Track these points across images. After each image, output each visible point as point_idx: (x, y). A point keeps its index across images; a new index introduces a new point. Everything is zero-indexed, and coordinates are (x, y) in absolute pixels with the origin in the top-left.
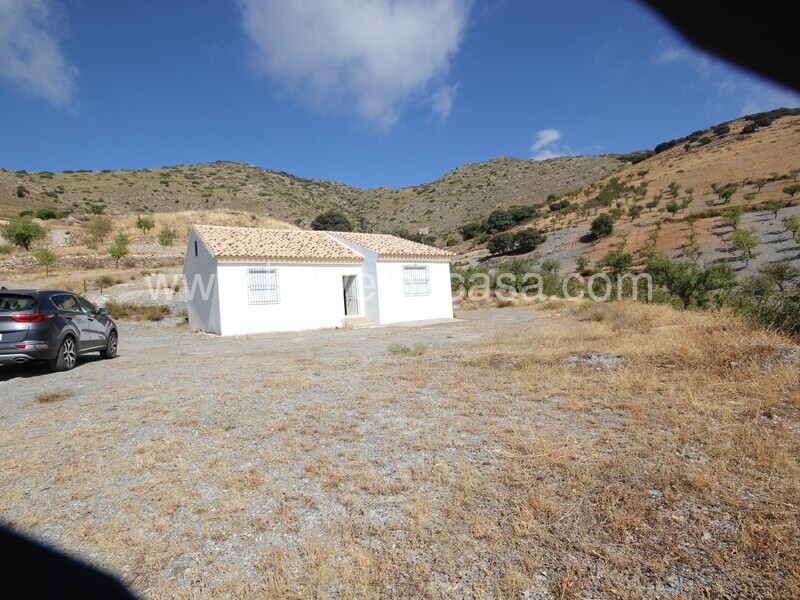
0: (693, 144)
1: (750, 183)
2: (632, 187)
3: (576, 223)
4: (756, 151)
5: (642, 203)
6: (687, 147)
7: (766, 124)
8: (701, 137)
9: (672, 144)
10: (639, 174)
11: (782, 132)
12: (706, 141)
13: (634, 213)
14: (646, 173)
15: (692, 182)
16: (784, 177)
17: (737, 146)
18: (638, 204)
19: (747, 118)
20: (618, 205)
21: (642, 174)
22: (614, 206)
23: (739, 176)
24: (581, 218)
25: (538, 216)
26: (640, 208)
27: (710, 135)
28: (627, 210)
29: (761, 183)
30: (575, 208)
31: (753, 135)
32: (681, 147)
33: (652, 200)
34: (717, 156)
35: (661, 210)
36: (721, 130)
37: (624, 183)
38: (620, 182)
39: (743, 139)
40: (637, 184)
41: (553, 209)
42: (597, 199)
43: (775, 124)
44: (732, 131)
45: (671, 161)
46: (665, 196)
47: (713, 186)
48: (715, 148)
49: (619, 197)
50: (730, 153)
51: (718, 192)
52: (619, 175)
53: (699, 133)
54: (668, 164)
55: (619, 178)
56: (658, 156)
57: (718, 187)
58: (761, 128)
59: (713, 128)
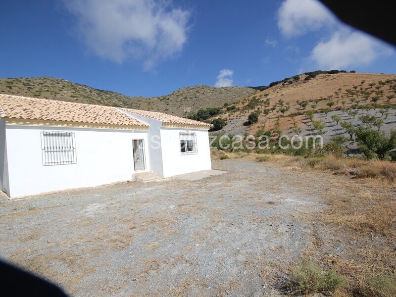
0: (285, 83)
1: (312, 101)
2: (263, 101)
3: (240, 116)
4: (312, 87)
5: (269, 108)
6: (283, 85)
7: (314, 77)
8: (289, 81)
9: (277, 83)
10: (265, 95)
11: (321, 80)
12: (291, 83)
13: (266, 112)
14: (268, 95)
15: (288, 100)
16: (325, 99)
17: (304, 85)
18: (267, 108)
19: (306, 74)
20: (258, 109)
21: (266, 95)
22: (256, 109)
23: (307, 98)
24: (242, 114)
25: (221, 113)
26: (268, 110)
27: (292, 80)
28: (263, 111)
29: (317, 101)
30: (238, 109)
31: (309, 81)
32: (281, 85)
33: (272, 107)
34: (296, 89)
35: (278, 112)
36: (296, 78)
37: (259, 99)
38: (257, 98)
39: (305, 82)
40: (265, 100)
41: (228, 109)
42: (248, 105)
43: (318, 77)
44: (300, 79)
45: (277, 90)
46: (277, 105)
47: (297, 102)
48: (295, 86)
49: (258, 105)
50: (301, 88)
51: (300, 104)
52: (255, 95)
53: (287, 79)
54: (276, 91)
55: (256, 97)
56: (271, 88)
57: (299, 102)
58: (312, 78)
59: (292, 77)
